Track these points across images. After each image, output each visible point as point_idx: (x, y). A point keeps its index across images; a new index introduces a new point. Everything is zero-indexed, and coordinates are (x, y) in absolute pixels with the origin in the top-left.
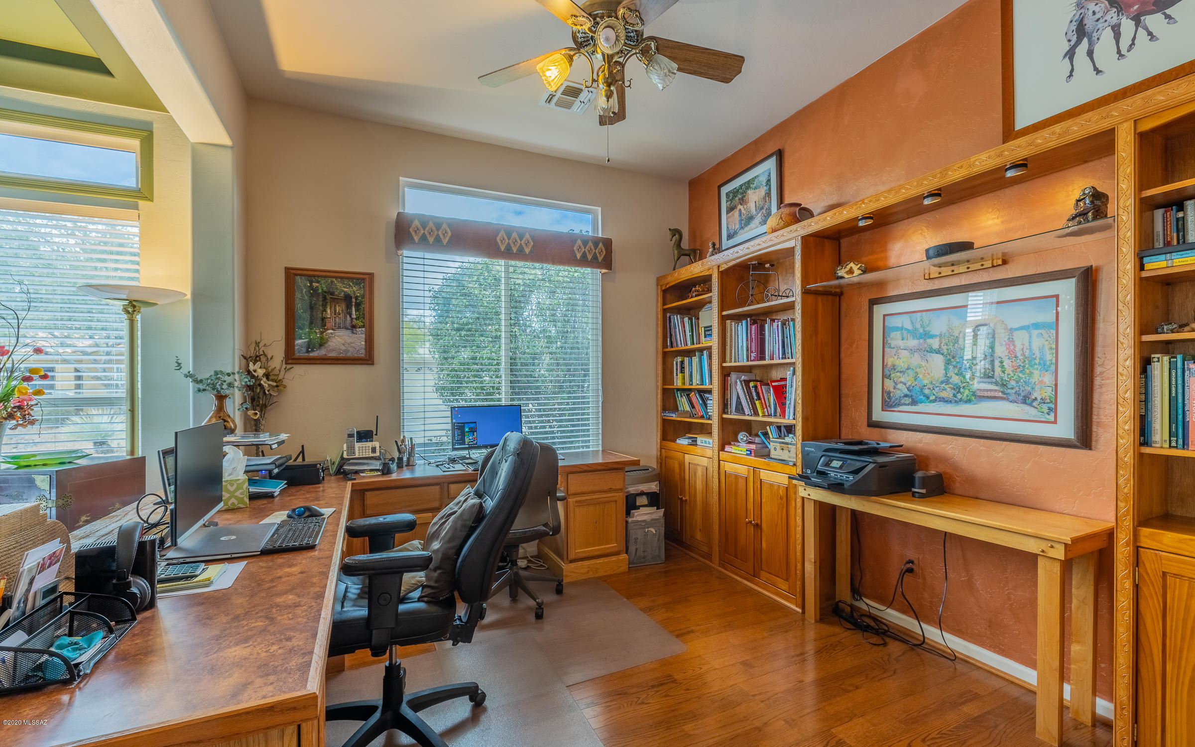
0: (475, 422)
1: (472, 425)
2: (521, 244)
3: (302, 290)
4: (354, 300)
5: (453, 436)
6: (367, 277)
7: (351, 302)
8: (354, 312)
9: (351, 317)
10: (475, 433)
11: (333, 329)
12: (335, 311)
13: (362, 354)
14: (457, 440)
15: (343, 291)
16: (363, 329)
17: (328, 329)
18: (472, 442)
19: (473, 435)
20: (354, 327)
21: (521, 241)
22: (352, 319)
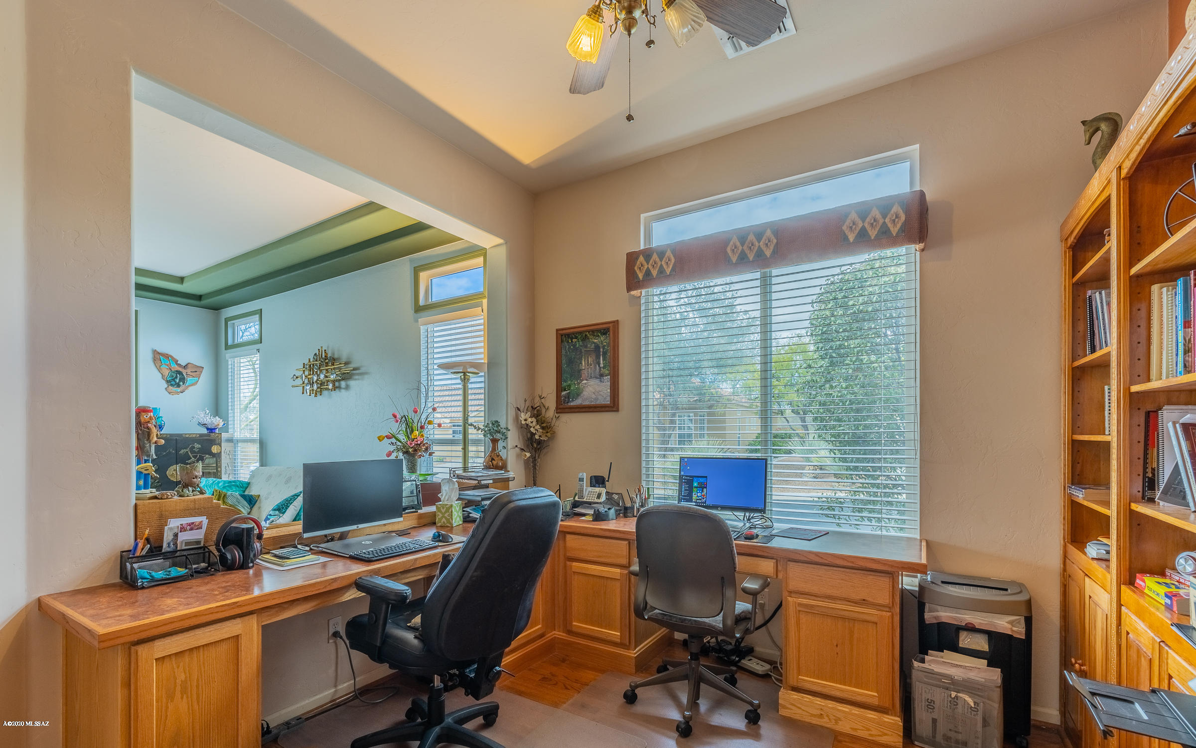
0: (706, 477)
1: (702, 480)
2: (759, 246)
3: (566, 347)
4: (601, 350)
5: (680, 491)
6: (611, 325)
7: (599, 351)
8: (602, 362)
9: (599, 366)
10: (705, 490)
11: (586, 380)
12: (588, 362)
13: (607, 401)
14: (684, 496)
15: (594, 343)
16: (609, 377)
17: (583, 380)
18: (700, 500)
19: (703, 491)
20: (602, 375)
21: (759, 242)
22: (600, 368)
